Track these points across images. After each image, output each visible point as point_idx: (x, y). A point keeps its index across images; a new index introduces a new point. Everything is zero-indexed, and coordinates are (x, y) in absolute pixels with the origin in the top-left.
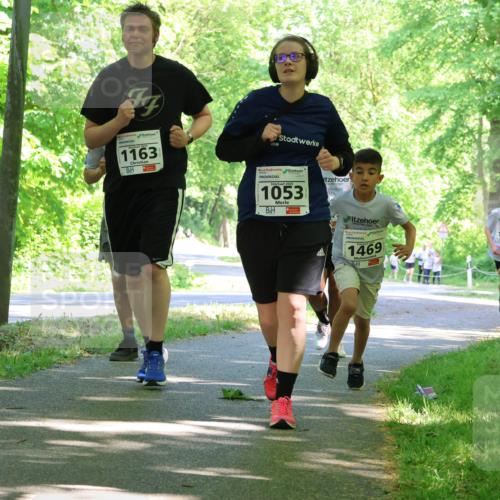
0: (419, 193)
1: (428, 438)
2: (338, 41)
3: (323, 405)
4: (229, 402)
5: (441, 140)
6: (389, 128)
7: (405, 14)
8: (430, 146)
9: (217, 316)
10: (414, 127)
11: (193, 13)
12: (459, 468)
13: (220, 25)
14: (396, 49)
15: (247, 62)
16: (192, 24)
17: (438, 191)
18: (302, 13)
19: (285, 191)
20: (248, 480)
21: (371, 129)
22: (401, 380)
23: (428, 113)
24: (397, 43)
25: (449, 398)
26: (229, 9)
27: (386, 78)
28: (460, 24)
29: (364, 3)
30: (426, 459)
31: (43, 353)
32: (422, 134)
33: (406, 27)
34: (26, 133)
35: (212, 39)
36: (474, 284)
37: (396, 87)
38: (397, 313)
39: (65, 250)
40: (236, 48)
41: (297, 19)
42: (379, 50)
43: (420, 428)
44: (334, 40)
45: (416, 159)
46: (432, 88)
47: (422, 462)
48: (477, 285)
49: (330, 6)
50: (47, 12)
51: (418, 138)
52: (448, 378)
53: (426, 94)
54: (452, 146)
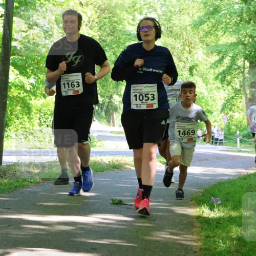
0: (213, 99)
1: (217, 224)
2: (171, 21)
3: (163, 207)
4: (115, 206)
5: (224, 72)
6: (197, 65)
7: (206, 7)
8: (218, 75)
9: (109, 162)
10: (210, 65)
11: (97, 7)
12: (233, 239)
13: (111, 13)
14: (201, 25)
15: (125, 32)
16: (97, 12)
17: (222, 98)
18: (152, 7)
19: (146, 97)
20: (125, 246)
21: (188, 66)
22: (204, 195)
23: (217, 58)
24: (202, 22)
25: (228, 204)
26: (115, 4)
27: (196, 40)
28: (234, 13)
29: (185, 2)
30: (215, 235)
31: (20, 180)
32: (214, 68)
33: (206, 14)
34: (11, 68)
35: (107, 20)
36: (240, 146)
37: (201, 44)
38: (201, 160)
39: (31, 128)
40: (119, 24)
41: (151, 10)
42: (192, 26)
43: (213, 219)
44: (169, 20)
45: (211, 81)
46: (219, 45)
47: (214, 237)
48: (242, 146)
49: (167, 3)
50: (22, 6)
51: (212, 71)
52: (227, 194)
53: (216, 48)
54: (230, 75)
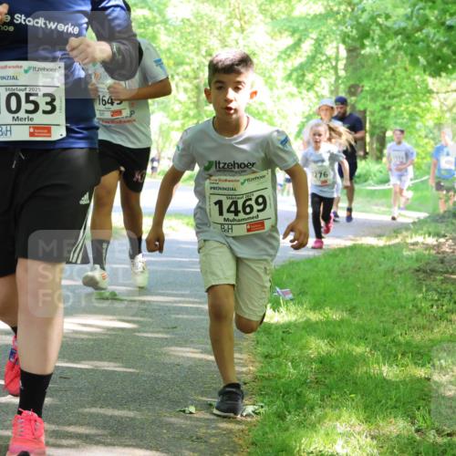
0: (282, 114)
1: (285, 335)
5: (301, 67)
8: (292, 71)
10: (278, 54)
12: (311, 361)
17: (299, 113)
19: (27, 101)
20: (120, 372)
23: (290, 41)
25: (304, 299)
27: (252, 8)
30: (282, 354)
37: (261, 17)
43: (277, 326)
45: (280, 83)
46: (294, 18)
47: (279, 356)
51: (281, 64)
52: (304, 281)
53: (288, 24)
54: (312, 72)
